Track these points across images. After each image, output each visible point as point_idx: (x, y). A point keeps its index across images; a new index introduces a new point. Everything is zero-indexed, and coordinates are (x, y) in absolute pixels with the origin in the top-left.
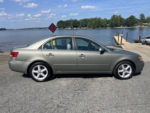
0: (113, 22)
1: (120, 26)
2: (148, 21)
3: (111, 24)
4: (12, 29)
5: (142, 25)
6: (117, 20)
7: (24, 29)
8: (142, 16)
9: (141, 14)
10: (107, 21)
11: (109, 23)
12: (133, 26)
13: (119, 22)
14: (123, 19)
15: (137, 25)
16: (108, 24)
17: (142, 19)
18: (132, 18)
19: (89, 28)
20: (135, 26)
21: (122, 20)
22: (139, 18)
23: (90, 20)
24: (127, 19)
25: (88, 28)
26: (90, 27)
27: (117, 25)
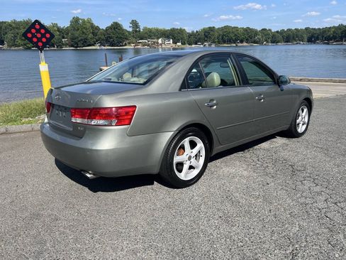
0: (77, 34)
1: (93, 45)
2: (147, 36)
3: (72, 39)
5: (137, 44)
6: (84, 31)
8: (135, 24)
9: (133, 21)
10: (59, 30)
11: (65, 36)
12: (121, 46)
13: (91, 36)
14: (97, 28)
15: (129, 43)
16: (63, 38)
17: (136, 31)
18: (116, 26)
19: (13, 48)
20: (125, 45)
21: (96, 31)
22: (131, 30)
23: (10, 25)
24: (107, 29)
25: (11, 46)
26: (16, 46)
27: (86, 43)
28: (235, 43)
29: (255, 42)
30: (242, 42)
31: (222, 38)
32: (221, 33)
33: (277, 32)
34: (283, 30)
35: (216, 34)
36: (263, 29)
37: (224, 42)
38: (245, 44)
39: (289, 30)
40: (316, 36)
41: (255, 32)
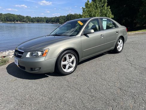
28: (14, 22)
29: (24, 22)
30: (17, 21)
31: (7, 19)
32: (6, 17)
33: (33, 18)
34: (36, 17)
35: (3, 17)
36: (27, 16)
37: (8, 21)
38: (19, 22)
39: (38, 17)
40: (49, 20)
41: (23, 17)
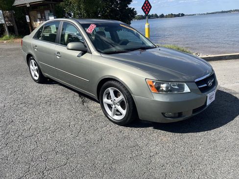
4: (193, 15)
7: (213, 13)
